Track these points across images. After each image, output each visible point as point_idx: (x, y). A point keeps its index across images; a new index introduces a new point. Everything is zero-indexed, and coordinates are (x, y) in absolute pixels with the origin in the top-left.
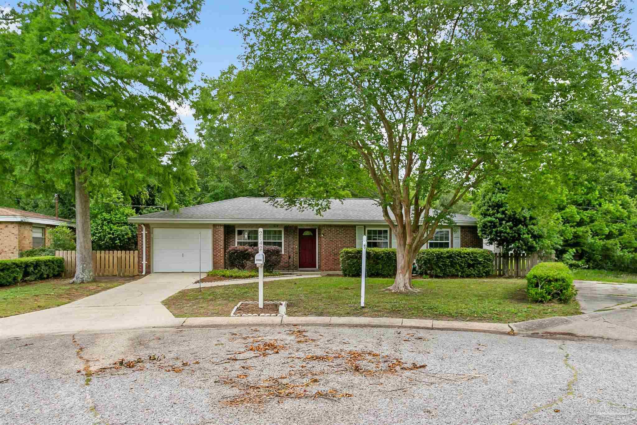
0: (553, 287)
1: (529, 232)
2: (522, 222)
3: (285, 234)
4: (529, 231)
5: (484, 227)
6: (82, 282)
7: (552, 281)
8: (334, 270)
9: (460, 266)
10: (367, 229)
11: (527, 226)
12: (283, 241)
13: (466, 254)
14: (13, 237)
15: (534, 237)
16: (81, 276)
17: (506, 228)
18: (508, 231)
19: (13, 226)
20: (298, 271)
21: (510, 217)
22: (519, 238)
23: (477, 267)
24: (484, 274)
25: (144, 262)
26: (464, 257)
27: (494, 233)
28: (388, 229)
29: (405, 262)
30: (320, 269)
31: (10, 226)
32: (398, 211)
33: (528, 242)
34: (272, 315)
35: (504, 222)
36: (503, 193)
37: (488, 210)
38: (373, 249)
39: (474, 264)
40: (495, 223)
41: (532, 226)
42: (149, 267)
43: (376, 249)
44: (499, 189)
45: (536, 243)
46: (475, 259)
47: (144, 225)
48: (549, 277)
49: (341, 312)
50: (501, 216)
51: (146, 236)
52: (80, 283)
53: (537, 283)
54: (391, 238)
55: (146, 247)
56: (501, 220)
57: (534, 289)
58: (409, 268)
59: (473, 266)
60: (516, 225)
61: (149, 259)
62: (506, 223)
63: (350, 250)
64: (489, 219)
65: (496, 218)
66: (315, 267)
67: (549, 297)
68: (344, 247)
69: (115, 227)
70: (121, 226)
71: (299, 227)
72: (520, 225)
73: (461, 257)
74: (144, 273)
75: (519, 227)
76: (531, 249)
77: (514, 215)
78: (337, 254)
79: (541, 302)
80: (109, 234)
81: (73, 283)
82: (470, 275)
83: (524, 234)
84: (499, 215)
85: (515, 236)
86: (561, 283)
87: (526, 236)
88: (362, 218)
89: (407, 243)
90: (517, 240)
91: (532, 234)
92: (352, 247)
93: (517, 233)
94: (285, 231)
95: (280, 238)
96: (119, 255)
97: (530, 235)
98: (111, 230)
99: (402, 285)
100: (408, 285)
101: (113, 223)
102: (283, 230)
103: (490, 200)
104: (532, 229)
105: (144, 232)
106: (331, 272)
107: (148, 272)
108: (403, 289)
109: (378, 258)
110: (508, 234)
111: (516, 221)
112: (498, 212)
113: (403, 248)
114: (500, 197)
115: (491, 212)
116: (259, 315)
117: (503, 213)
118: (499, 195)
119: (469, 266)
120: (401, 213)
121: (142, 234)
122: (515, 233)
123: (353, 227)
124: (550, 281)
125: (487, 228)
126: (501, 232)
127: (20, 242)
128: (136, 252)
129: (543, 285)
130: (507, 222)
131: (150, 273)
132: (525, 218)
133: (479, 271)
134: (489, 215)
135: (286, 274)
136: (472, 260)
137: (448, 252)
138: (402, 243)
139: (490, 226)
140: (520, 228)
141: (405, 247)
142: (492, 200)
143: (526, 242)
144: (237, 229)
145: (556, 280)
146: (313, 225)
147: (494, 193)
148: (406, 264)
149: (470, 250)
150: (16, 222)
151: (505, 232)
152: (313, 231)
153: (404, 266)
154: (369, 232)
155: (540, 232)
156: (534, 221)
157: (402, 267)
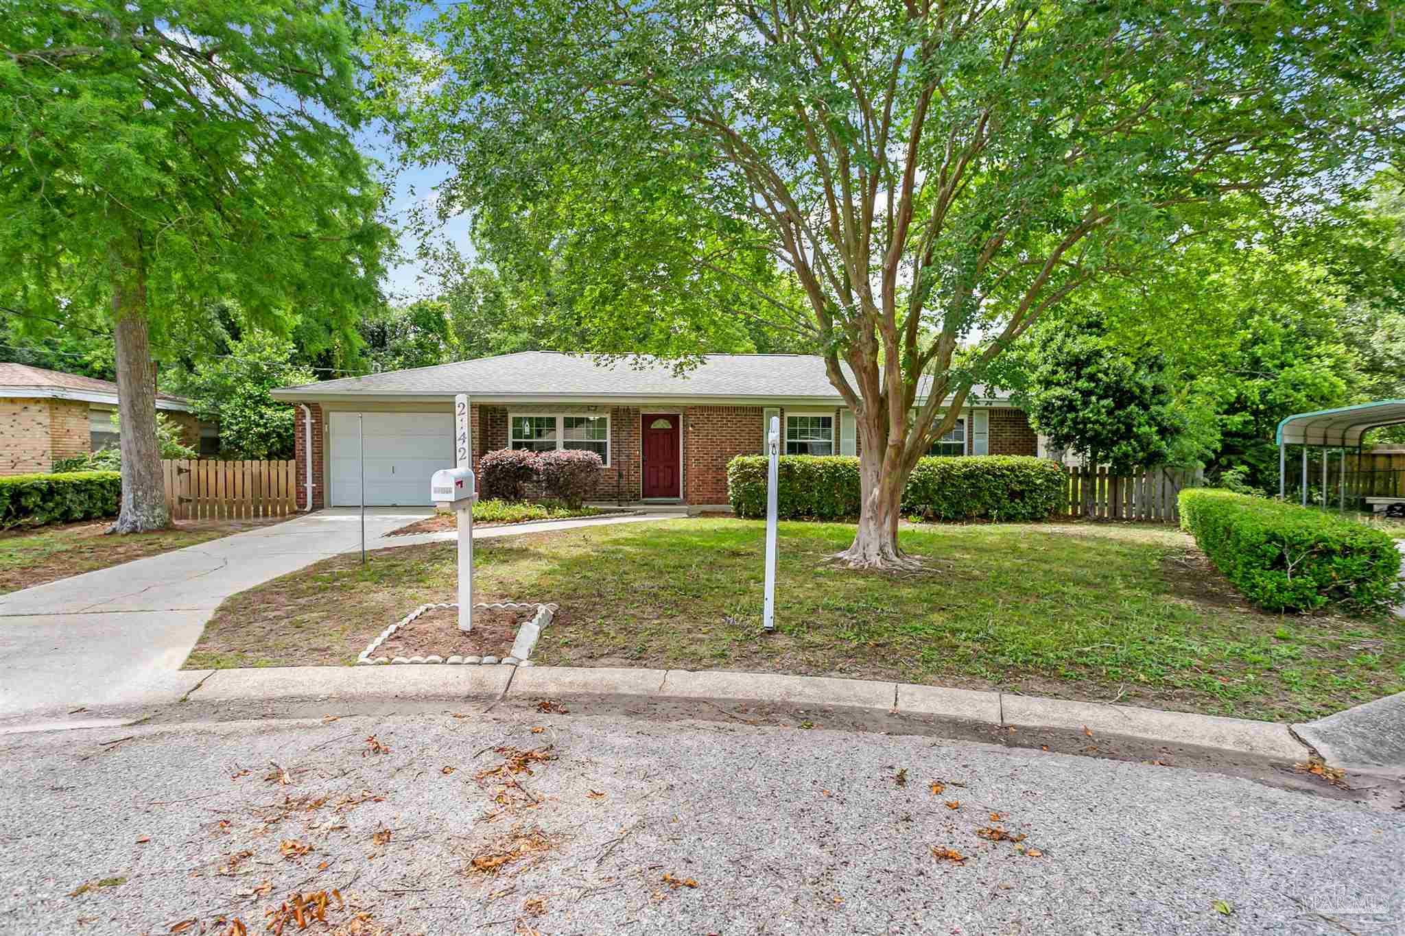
0: (1338, 570)
1: (1152, 420)
2: (1137, 398)
3: (612, 426)
4: (1153, 418)
5: (1045, 409)
6: (134, 531)
7: (1333, 552)
8: (717, 503)
9: (992, 495)
10: (787, 415)
11: (1146, 407)
12: (608, 440)
13: (1007, 469)
14: (39, 432)
15: (1163, 431)
16: (130, 518)
17: (1097, 411)
18: (1103, 418)
19: (38, 407)
20: (640, 504)
21: (1108, 387)
22: (1128, 434)
23: (1031, 499)
24: (1046, 514)
25: (309, 485)
26: (1003, 475)
27: (1069, 423)
28: (832, 415)
29: (882, 491)
30: (687, 500)
31: (34, 408)
32: (866, 358)
33: (1149, 444)
34: (486, 659)
35: (1094, 399)
36: (1091, 335)
37: (1055, 372)
38: (800, 457)
39: (1023, 491)
40: (1071, 401)
41: (1159, 408)
42: (319, 494)
43: (808, 459)
44: (1079, 325)
45: (1168, 445)
46: (1027, 481)
47: (308, 405)
48: (1324, 540)
49: (703, 650)
50: (1086, 384)
51: (313, 429)
52: (127, 534)
53: (1282, 557)
54: (838, 434)
55: (313, 453)
56: (1086, 394)
57: (1269, 574)
58: (892, 506)
59: (1021, 495)
60: (1120, 405)
61: (319, 477)
62: (1098, 400)
63: (749, 460)
64: (1058, 391)
65: (1076, 389)
66: (678, 496)
67: (1322, 600)
68: (737, 452)
69: (269, 412)
70: (284, 410)
71: (644, 411)
72: (1132, 406)
73: (995, 475)
74: (308, 508)
75: (1129, 409)
76: (1153, 458)
77: (1117, 382)
78: (723, 469)
79: (1292, 611)
80: (258, 425)
81: (114, 532)
82: (1014, 516)
83: (1140, 425)
84: (1083, 384)
85: (1118, 429)
86: (1365, 558)
87: (1146, 429)
88: (777, 392)
89: (890, 443)
90: (1122, 438)
91: (1159, 425)
92: (754, 453)
93: (1124, 423)
94: (612, 420)
95: (602, 434)
96: (256, 470)
97: (1154, 429)
98: (262, 417)
99: (873, 549)
100: (889, 549)
101: (266, 405)
102: (608, 416)
103: (1060, 349)
104: (1159, 414)
105: (308, 421)
106: (708, 507)
107: (318, 506)
108: (876, 560)
109: (810, 478)
110: (1103, 425)
111: (1121, 396)
112: (1079, 377)
113: (876, 456)
114: (1082, 344)
115: (1062, 376)
116: (445, 662)
117: (1092, 378)
118: (1080, 339)
119: (1013, 495)
120: (875, 364)
121: (304, 424)
122: (1119, 422)
123: (759, 410)
124: (1328, 553)
125: (1052, 412)
126: (1086, 421)
127: (54, 442)
128: (292, 462)
129: (1300, 564)
130: (1100, 398)
131: (322, 507)
132: (1143, 389)
133: (1035, 508)
134: (1058, 384)
135: (609, 511)
136: (1020, 483)
137: (966, 466)
138: (875, 441)
139: (1060, 408)
140: (1131, 413)
141: (882, 453)
142: (1065, 350)
143: (1144, 443)
144: (511, 416)
145: (1347, 551)
146: (672, 407)
147: (1067, 335)
148: (887, 495)
149: (1014, 460)
150: (46, 400)
151: (1097, 422)
152: (674, 419)
153: (881, 502)
154: (792, 421)
155: (1177, 422)
156: (1162, 397)
157: (873, 502)
